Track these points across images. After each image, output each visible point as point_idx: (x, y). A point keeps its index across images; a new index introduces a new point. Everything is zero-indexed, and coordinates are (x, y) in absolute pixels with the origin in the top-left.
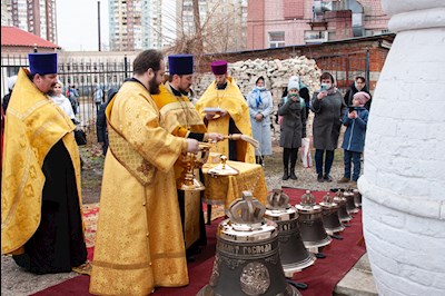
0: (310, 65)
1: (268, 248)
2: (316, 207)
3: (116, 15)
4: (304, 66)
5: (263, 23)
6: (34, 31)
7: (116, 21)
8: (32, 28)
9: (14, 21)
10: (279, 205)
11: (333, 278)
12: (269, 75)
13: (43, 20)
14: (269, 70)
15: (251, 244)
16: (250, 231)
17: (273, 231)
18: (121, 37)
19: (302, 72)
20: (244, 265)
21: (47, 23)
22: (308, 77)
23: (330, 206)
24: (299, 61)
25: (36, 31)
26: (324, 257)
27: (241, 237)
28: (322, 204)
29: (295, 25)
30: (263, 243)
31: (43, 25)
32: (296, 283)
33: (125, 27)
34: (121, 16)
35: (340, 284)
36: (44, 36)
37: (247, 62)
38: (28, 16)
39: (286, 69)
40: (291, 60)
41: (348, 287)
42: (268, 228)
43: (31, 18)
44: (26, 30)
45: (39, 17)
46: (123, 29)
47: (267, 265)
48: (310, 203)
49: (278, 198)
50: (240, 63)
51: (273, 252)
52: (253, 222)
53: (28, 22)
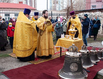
0: (102, 14)
1: (78, 59)
2: (96, 51)
3: (52, 1)
4: (100, 14)
5: (90, 3)
6: (31, 6)
7: (52, 3)
8: (31, 5)
9: (26, 3)
10: (84, 49)
11: (97, 70)
12: (90, 16)
13: (33, 3)
14: (90, 15)
15: (73, 58)
16: (74, 54)
17: (80, 55)
18: (53, 7)
19: (99, 16)
20: (71, 63)
21: (34, 4)
22: (101, 17)
23: (100, 51)
24: (99, 13)
25: (32, 6)
26: (97, 65)
27: (71, 56)
28: (98, 50)
29: (99, 3)
30: (77, 58)
31: (33, 4)
32: (87, 70)
33: (54, 4)
34: (53, 1)
35: (99, 72)
36: (33, 7)
37: (84, 13)
38: (30, 2)
39: (95, 15)
40: (96, 12)
41: (101, 73)
42: (78, 54)
43: (31, 2)
44: (29, 5)
45: (33, 2)
46: (53, 5)
47: (78, 64)
48: (94, 50)
49: (84, 47)
50: (82, 13)
51: (79, 61)
52: (74, 52)
53: (30, 3)
